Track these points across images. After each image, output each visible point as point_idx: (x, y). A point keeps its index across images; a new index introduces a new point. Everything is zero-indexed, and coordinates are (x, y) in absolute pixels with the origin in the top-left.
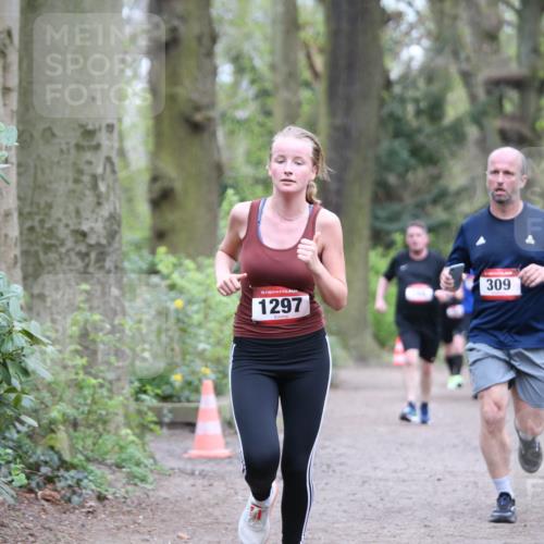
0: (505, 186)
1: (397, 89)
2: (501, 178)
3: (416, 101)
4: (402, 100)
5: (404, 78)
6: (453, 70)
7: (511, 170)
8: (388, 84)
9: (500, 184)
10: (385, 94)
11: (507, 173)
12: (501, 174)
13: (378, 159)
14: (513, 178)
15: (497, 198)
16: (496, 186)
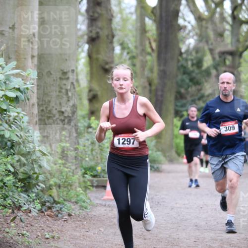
0: (227, 89)
1: (184, 56)
2: (225, 85)
3: (192, 60)
4: (186, 60)
5: (187, 51)
6: (206, 48)
7: (229, 82)
8: (181, 54)
9: (225, 88)
10: (180, 58)
11: (228, 83)
12: (225, 84)
13: (177, 83)
14: (231, 85)
15: (224, 93)
16: (223, 88)
